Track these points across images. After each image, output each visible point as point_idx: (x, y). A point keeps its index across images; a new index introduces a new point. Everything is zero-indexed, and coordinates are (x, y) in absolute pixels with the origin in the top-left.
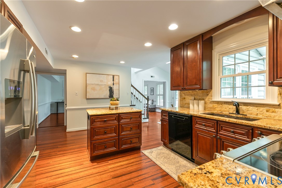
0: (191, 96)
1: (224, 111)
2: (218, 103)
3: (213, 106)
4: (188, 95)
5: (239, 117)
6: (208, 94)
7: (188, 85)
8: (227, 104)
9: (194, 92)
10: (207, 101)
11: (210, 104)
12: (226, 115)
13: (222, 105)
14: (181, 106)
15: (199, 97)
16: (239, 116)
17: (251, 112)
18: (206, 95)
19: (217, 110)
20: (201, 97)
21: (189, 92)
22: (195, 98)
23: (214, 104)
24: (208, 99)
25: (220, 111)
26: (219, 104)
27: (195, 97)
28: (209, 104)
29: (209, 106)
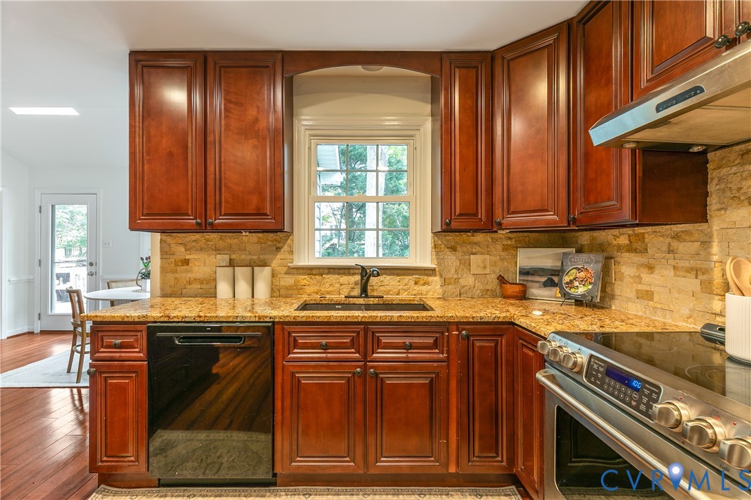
0: (214, 252)
1: (328, 293)
2: (311, 271)
3: (297, 282)
4: (201, 250)
5: (371, 303)
6: (279, 245)
7: (225, 215)
8: (334, 273)
9: (231, 239)
10: (277, 268)
11: (287, 276)
12: (339, 304)
13: (320, 278)
14: (168, 291)
15: (250, 257)
16: (371, 301)
17: (388, 288)
18: (274, 248)
19: (308, 292)
20: (255, 257)
21: (207, 240)
22: (230, 259)
23: (300, 274)
24: (280, 261)
25: (317, 293)
26: (315, 275)
27: (233, 257)
28: (284, 276)
29: (282, 283)
